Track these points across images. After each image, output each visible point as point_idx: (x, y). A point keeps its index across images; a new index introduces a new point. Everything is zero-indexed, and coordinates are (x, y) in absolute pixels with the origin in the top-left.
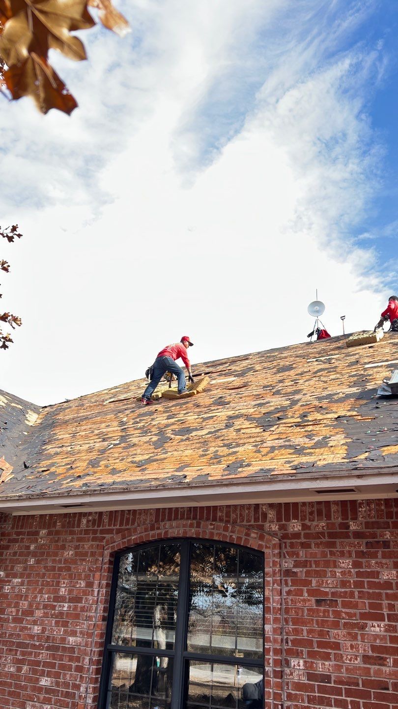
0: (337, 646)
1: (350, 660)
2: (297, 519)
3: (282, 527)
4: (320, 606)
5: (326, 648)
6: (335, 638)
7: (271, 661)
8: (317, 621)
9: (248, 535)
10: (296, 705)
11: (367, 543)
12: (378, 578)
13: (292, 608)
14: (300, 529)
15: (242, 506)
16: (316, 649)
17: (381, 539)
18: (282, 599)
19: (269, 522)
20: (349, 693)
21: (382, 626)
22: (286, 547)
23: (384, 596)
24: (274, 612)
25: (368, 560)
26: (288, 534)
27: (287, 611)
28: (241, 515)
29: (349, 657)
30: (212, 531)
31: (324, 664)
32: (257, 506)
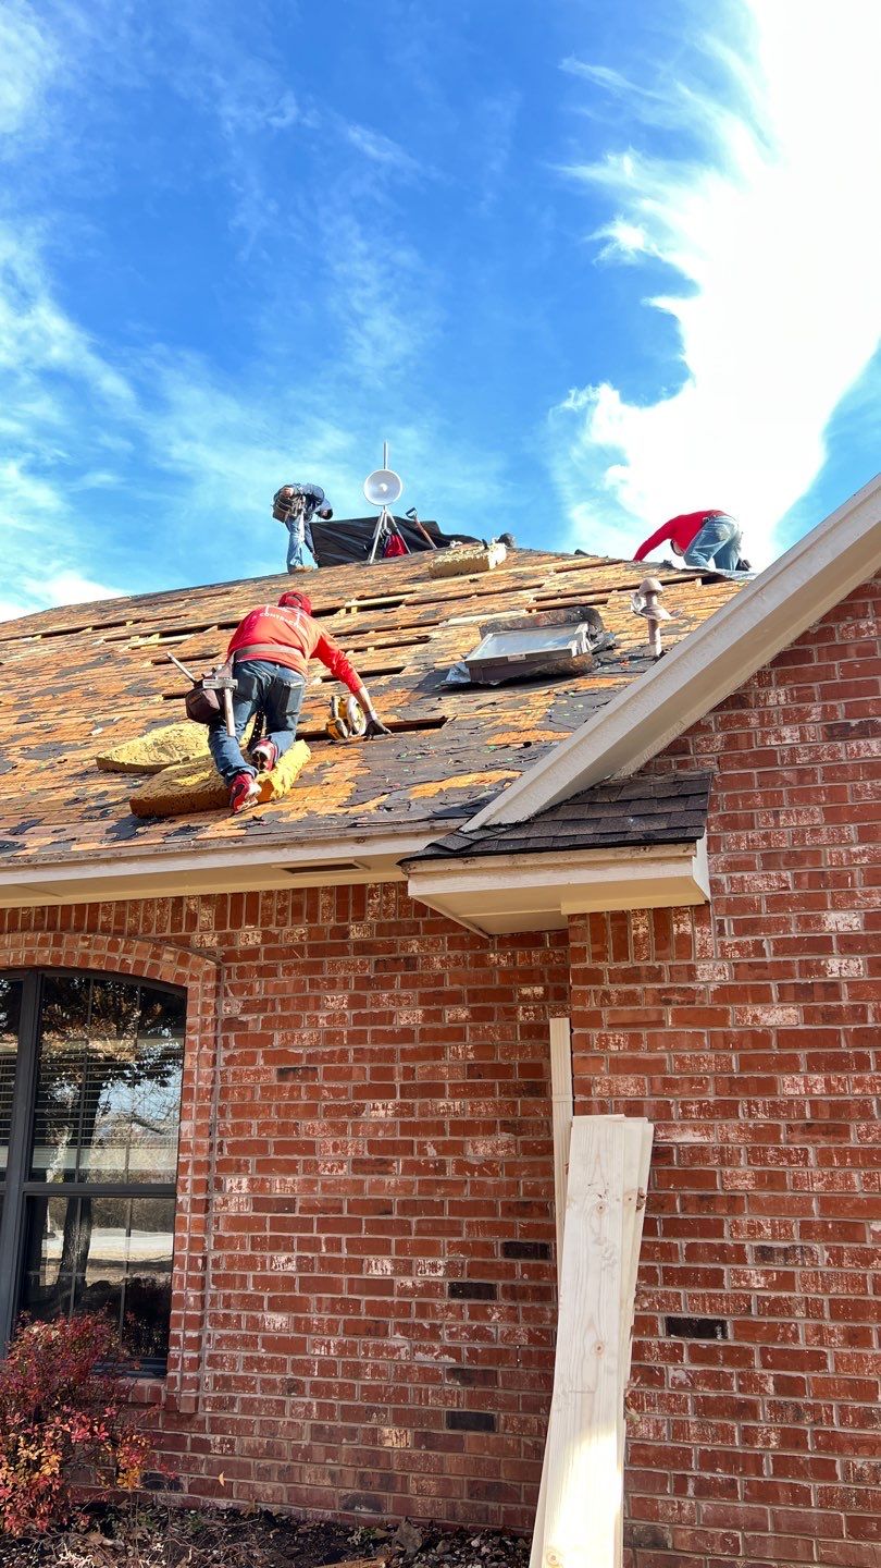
0: (309, 1147)
1: (331, 1170)
2: (255, 923)
3: (226, 940)
4: (286, 1080)
5: (290, 1154)
6: (307, 1134)
7: (188, 1185)
8: (278, 1107)
9: (156, 956)
10: (231, 1256)
11: (377, 962)
12: (391, 1023)
13: (234, 1088)
14: (259, 940)
15: (149, 902)
16: (272, 1157)
17: (403, 954)
18: (215, 1073)
19: (201, 931)
20: (324, 1226)
21: (390, 1107)
22: (229, 976)
23: (398, 1054)
24: (198, 1098)
25: (377, 992)
26: (234, 952)
27: (224, 1093)
28: (146, 919)
29: (329, 1165)
30: (87, 951)
31: (285, 1182)
32: (179, 900)
